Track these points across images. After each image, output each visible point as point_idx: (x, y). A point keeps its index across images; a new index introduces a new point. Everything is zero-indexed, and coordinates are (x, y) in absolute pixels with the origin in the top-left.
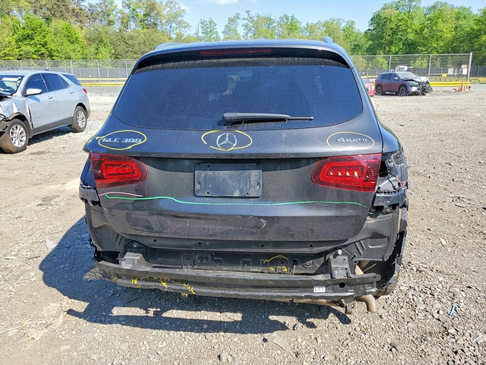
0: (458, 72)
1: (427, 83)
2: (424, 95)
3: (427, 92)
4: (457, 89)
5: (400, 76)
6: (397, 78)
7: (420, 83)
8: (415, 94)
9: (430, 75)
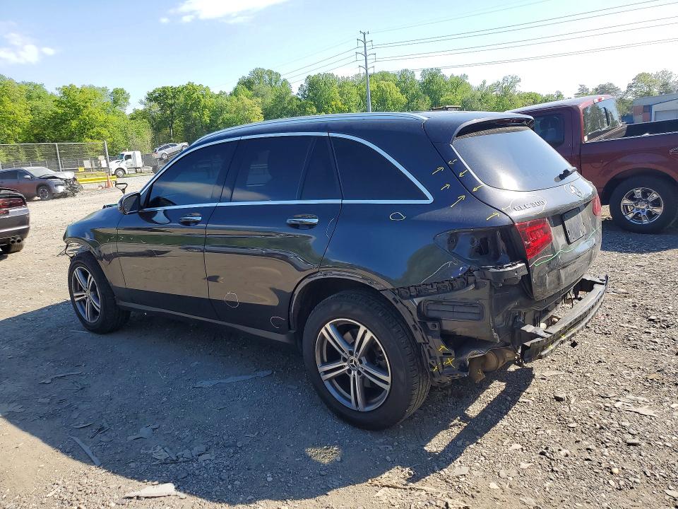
0: (96, 165)
1: (75, 179)
2: (74, 195)
3: (77, 192)
4: (103, 185)
5: (32, 173)
6: (29, 176)
7: (66, 180)
8: (64, 195)
9: (63, 170)
